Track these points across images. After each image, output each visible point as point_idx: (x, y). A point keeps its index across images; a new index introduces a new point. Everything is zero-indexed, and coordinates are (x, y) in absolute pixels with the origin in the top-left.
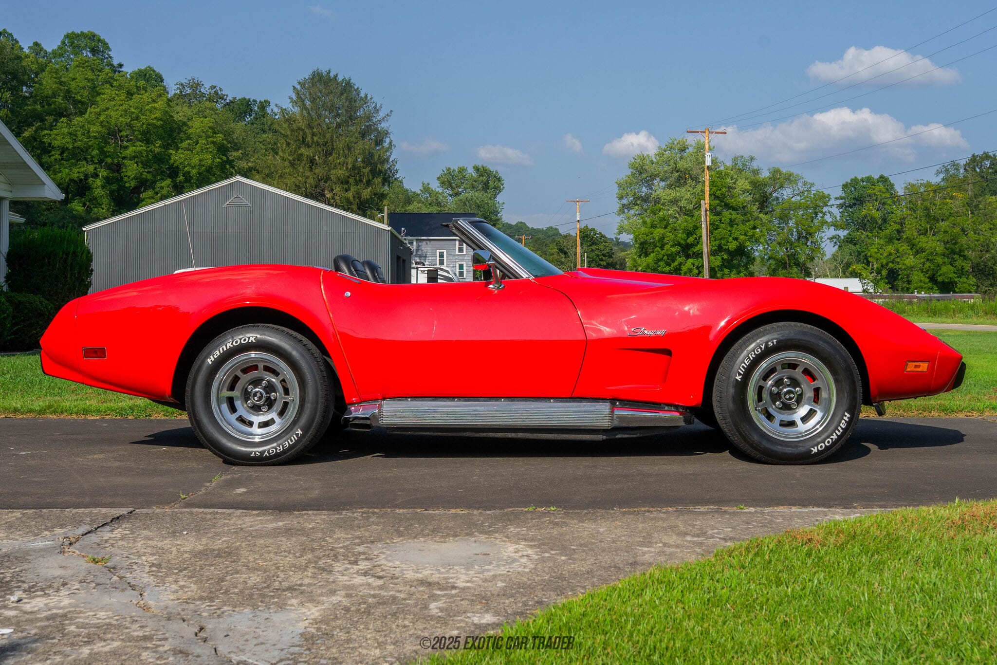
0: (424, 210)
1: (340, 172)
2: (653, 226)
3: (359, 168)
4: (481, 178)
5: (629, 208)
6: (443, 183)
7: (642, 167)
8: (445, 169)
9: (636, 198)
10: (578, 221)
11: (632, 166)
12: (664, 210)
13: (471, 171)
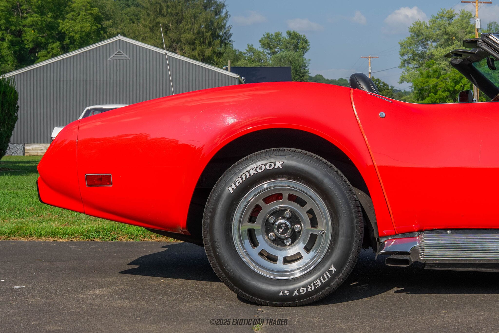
0: (249, 65)
1: (188, 35)
2: (428, 76)
3: (203, 32)
4: (293, 41)
5: (409, 63)
6: (263, 45)
7: (419, 31)
8: (265, 34)
9: (414, 55)
10: (370, 73)
11: (412, 30)
12: (437, 64)
13: (285, 36)
